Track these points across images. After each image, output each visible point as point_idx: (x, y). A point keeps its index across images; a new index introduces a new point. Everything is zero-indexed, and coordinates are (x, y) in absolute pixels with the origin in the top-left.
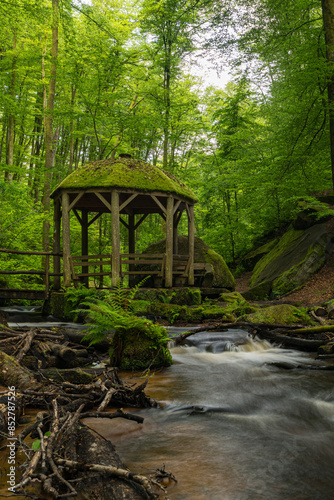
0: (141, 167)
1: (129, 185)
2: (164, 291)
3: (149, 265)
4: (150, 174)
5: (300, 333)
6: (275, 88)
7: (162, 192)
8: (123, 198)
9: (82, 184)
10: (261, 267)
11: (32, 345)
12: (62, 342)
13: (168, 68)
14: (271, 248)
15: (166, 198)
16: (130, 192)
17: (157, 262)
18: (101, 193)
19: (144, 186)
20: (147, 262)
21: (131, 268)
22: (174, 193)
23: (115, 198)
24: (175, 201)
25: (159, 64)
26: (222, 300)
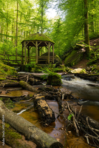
0: (42, 35)
1: (40, 40)
2: (48, 65)
3: (43, 59)
4: (44, 37)
5: (88, 76)
6: (66, 17)
7: (47, 41)
8: (38, 43)
9: (29, 40)
10: (67, 59)
11: (29, 79)
12: (32, 78)
13: (42, 13)
14: (69, 55)
15: (48, 43)
16: (40, 41)
17: (46, 58)
18: (33, 42)
19: (43, 40)
20: (42, 58)
21: (39, 59)
22: (50, 41)
23: (37, 43)
24: (50, 43)
25: (40, 12)
26: (61, 67)
